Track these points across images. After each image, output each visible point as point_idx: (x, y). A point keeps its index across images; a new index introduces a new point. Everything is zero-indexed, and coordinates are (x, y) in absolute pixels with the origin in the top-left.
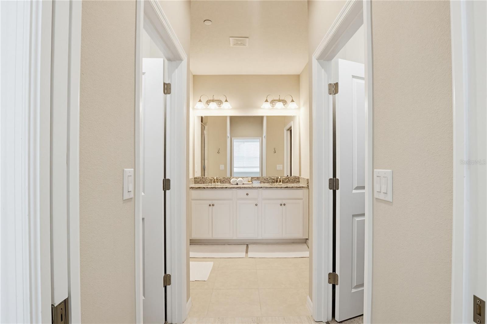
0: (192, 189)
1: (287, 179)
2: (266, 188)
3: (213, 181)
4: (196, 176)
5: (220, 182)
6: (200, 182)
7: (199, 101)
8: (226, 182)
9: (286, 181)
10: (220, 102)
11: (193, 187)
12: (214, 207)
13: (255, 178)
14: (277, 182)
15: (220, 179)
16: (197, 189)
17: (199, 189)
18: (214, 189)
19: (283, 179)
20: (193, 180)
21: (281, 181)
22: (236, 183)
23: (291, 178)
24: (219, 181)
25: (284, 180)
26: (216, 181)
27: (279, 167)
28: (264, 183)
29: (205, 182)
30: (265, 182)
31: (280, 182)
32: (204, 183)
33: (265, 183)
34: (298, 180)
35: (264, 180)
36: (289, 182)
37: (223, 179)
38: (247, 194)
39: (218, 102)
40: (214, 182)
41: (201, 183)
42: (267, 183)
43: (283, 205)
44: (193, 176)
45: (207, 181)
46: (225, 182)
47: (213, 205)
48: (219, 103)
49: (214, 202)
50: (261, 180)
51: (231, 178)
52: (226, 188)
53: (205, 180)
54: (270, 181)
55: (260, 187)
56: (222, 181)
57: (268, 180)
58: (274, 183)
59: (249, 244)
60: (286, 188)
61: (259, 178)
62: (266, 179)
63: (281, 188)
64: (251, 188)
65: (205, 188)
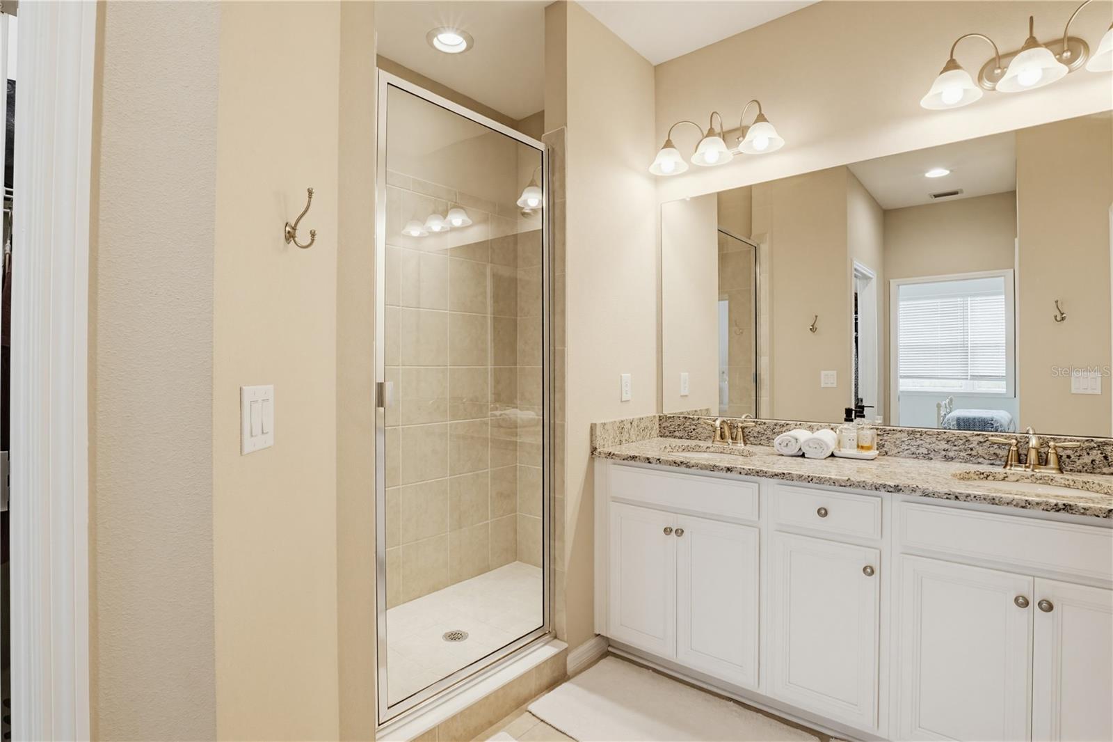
1: (1092, 449)
4: (667, 411)
5: (744, 441)
6: (677, 434)
9: (1087, 459)
12: (679, 540)
13: (898, 435)
14: (1021, 460)
16: (626, 462)
17: (632, 462)
18: (683, 469)
19: (1065, 448)
21: (1052, 458)
22: (796, 451)
25: (1069, 452)
28: (948, 459)
29: (694, 432)
30: (951, 454)
31: (1043, 461)
32: (690, 438)
33: (952, 459)
35: (946, 446)
36: (1105, 470)
37: (758, 429)
38: (823, 512)
40: (723, 437)
42: (966, 461)
43: (1034, 603)
44: (657, 412)
45: (699, 430)
47: (680, 532)
49: (681, 521)
50: (928, 446)
51: (788, 426)
52: (727, 472)
53: (694, 427)
54: (981, 451)
55: (890, 486)
56: (755, 435)
57: (971, 446)
58: (1005, 467)
59: (836, 738)
60: (1057, 508)
61: (921, 435)
62: (956, 443)
63: (1023, 507)
64: (841, 486)
65: (649, 462)
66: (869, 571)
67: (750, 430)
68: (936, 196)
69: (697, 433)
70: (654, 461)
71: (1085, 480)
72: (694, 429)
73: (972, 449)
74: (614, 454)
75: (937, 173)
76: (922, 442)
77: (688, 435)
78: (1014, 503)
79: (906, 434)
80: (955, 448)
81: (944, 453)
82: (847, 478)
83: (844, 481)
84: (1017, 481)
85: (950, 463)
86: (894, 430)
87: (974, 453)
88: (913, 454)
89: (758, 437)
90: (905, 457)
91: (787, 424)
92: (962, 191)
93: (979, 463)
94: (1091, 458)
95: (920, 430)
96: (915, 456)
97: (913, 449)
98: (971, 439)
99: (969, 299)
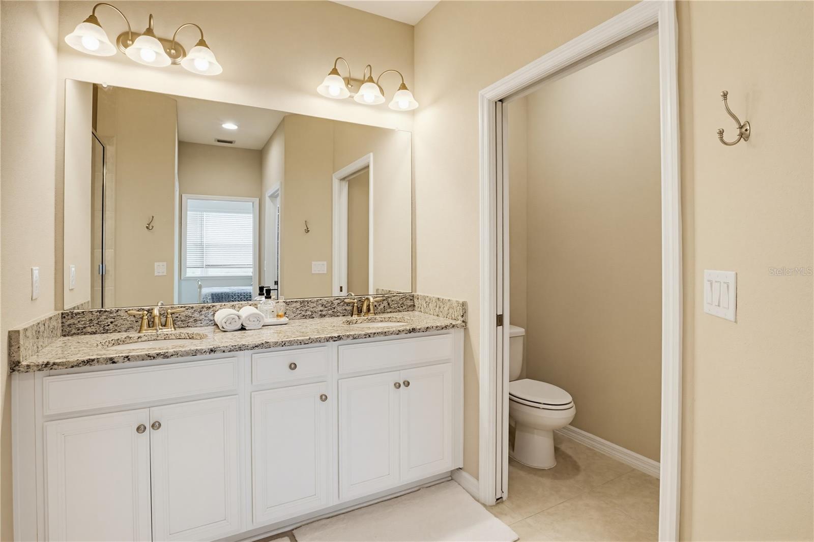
0: (46, 371)
1: (384, 300)
2: (354, 338)
3: (145, 322)
4: (68, 306)
5: (173, 326)
6: (89, 329)
7: (87, 21)
8: (196, 321)
9: (382, 306)
10: (175, 49)
11: (52, 361)
12: (156, 434)
13: (294, 305)
14: (360, 311)
15: (172, 314)
17: (87, 367)
18: (160, 360)
20: (57, 324)
21: (372, 307)
22: (239, 326)
23: (393, 298)
24: (170, 320)
25: (377, 303)
26: (157, 320)
27: (319, 267)
29: (111, 326)
30: (324, 313)
31: (368, 310)
32: (106, 331)
33: (325, 316)
34: (410, 303)
35: (322, 308)
36: (389, 310)
37: (186, 313)
38: (293, 366)
39: (168, 45)
40: (151, 324)
41: (95, 333)
42: (332, 316)
43: (402, 384)
45: (120, 322)
46: (191, 320)
47: (156, 426)
48: (173, 51)
49: (157, 414)
50: (312, 310)
51: (214, 307)
52: (210, 353)
53: (113, 320)
54: (339, 309)
55: (335, 337)
56: (183, 318)
57: (334, 306)
58: (352, 316)
59: (296, 529)
60: (410, 332)
61: (308, 303)
62: (326, 306)
63: (397, 334)
64: (305, 344)
65: (114, 362)
66: (324, 398)
67: (177, 315)
68: (219, 141)
69: (116, 325)
70: (121, 360)
71: (389, 317)
72: (112, 323)
73: (334, 308)
74: (54, 364)
75: (230, 126)
76: (308, 307)
77: (104, 330)
78: (394, 333)
79: (299, 304)
80: (326, 309)
81: (320, 313)
82: (308, 338)
83: (307, 340)
84: (361, 323)
85: (324, 318)
86: (292, 302)
87: (335, 310)
88: (303, 316)
89: (185, 321)
90: (299, 319)
91: (213, 306)
92: (235, 142)
93: (338, 316)
94: (383, 305)
95: (307, 299)
96: (304, 317)
97: (303, 313)
98: (334, 302)
99: (205, 213)
